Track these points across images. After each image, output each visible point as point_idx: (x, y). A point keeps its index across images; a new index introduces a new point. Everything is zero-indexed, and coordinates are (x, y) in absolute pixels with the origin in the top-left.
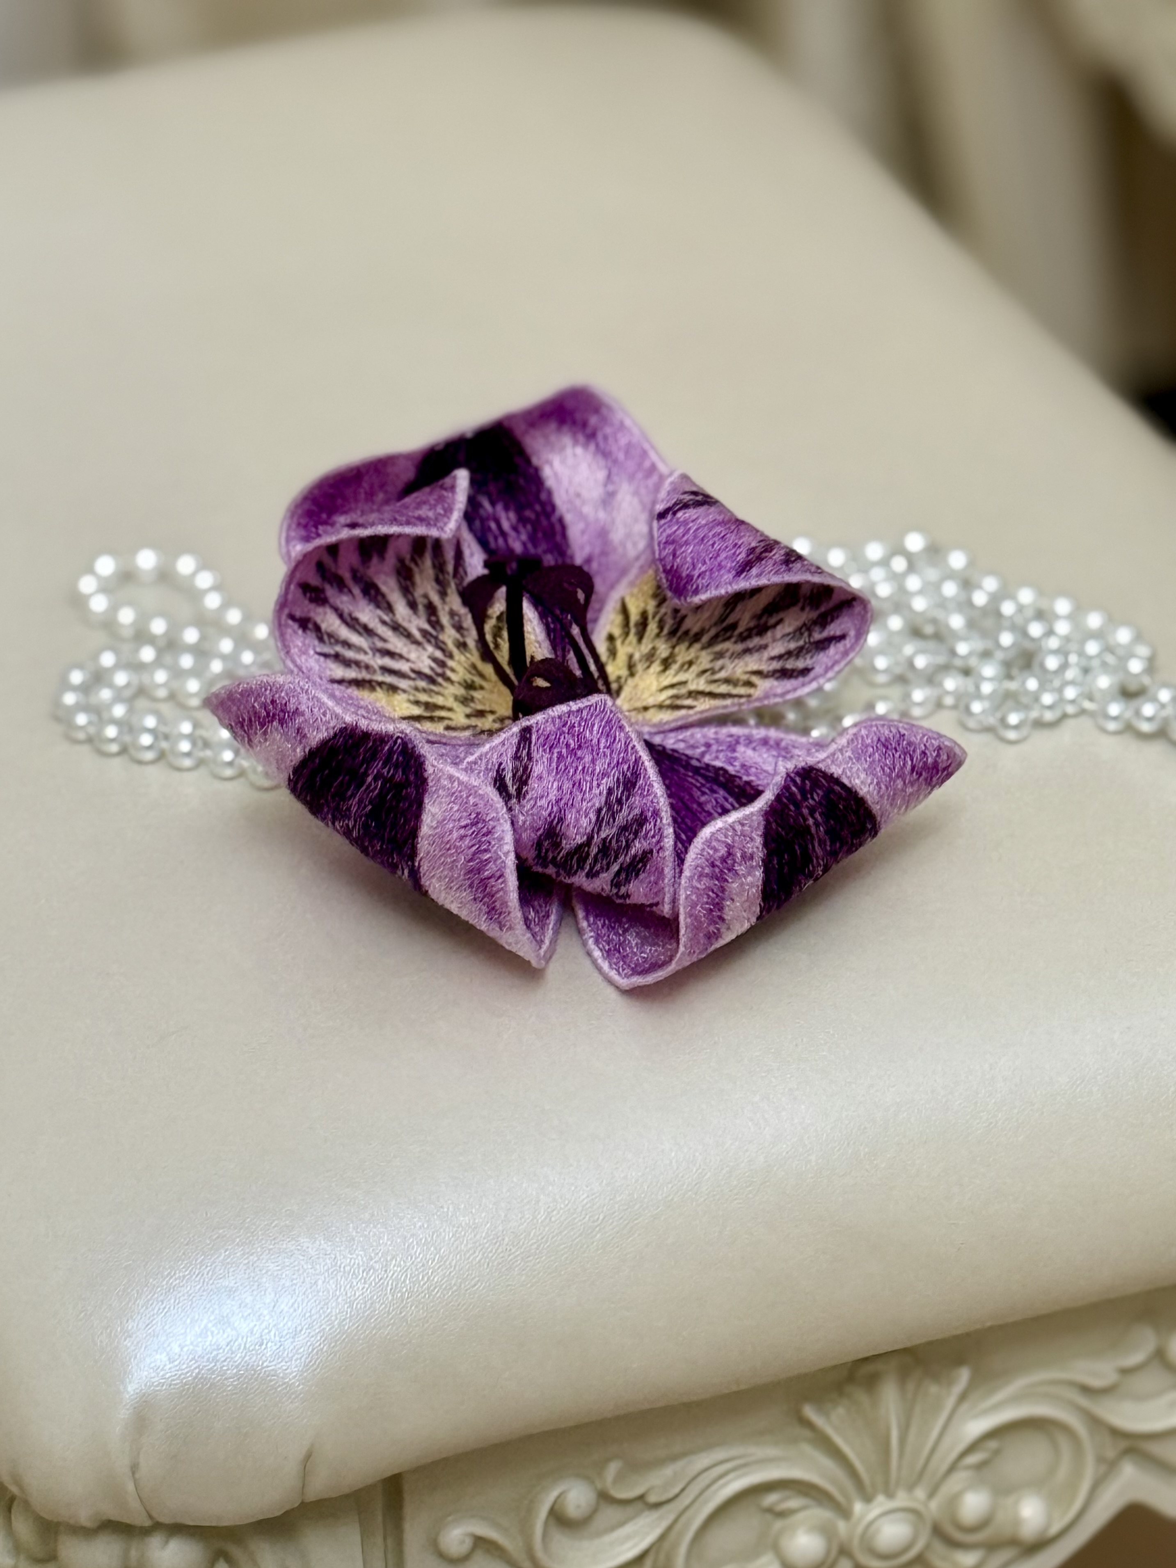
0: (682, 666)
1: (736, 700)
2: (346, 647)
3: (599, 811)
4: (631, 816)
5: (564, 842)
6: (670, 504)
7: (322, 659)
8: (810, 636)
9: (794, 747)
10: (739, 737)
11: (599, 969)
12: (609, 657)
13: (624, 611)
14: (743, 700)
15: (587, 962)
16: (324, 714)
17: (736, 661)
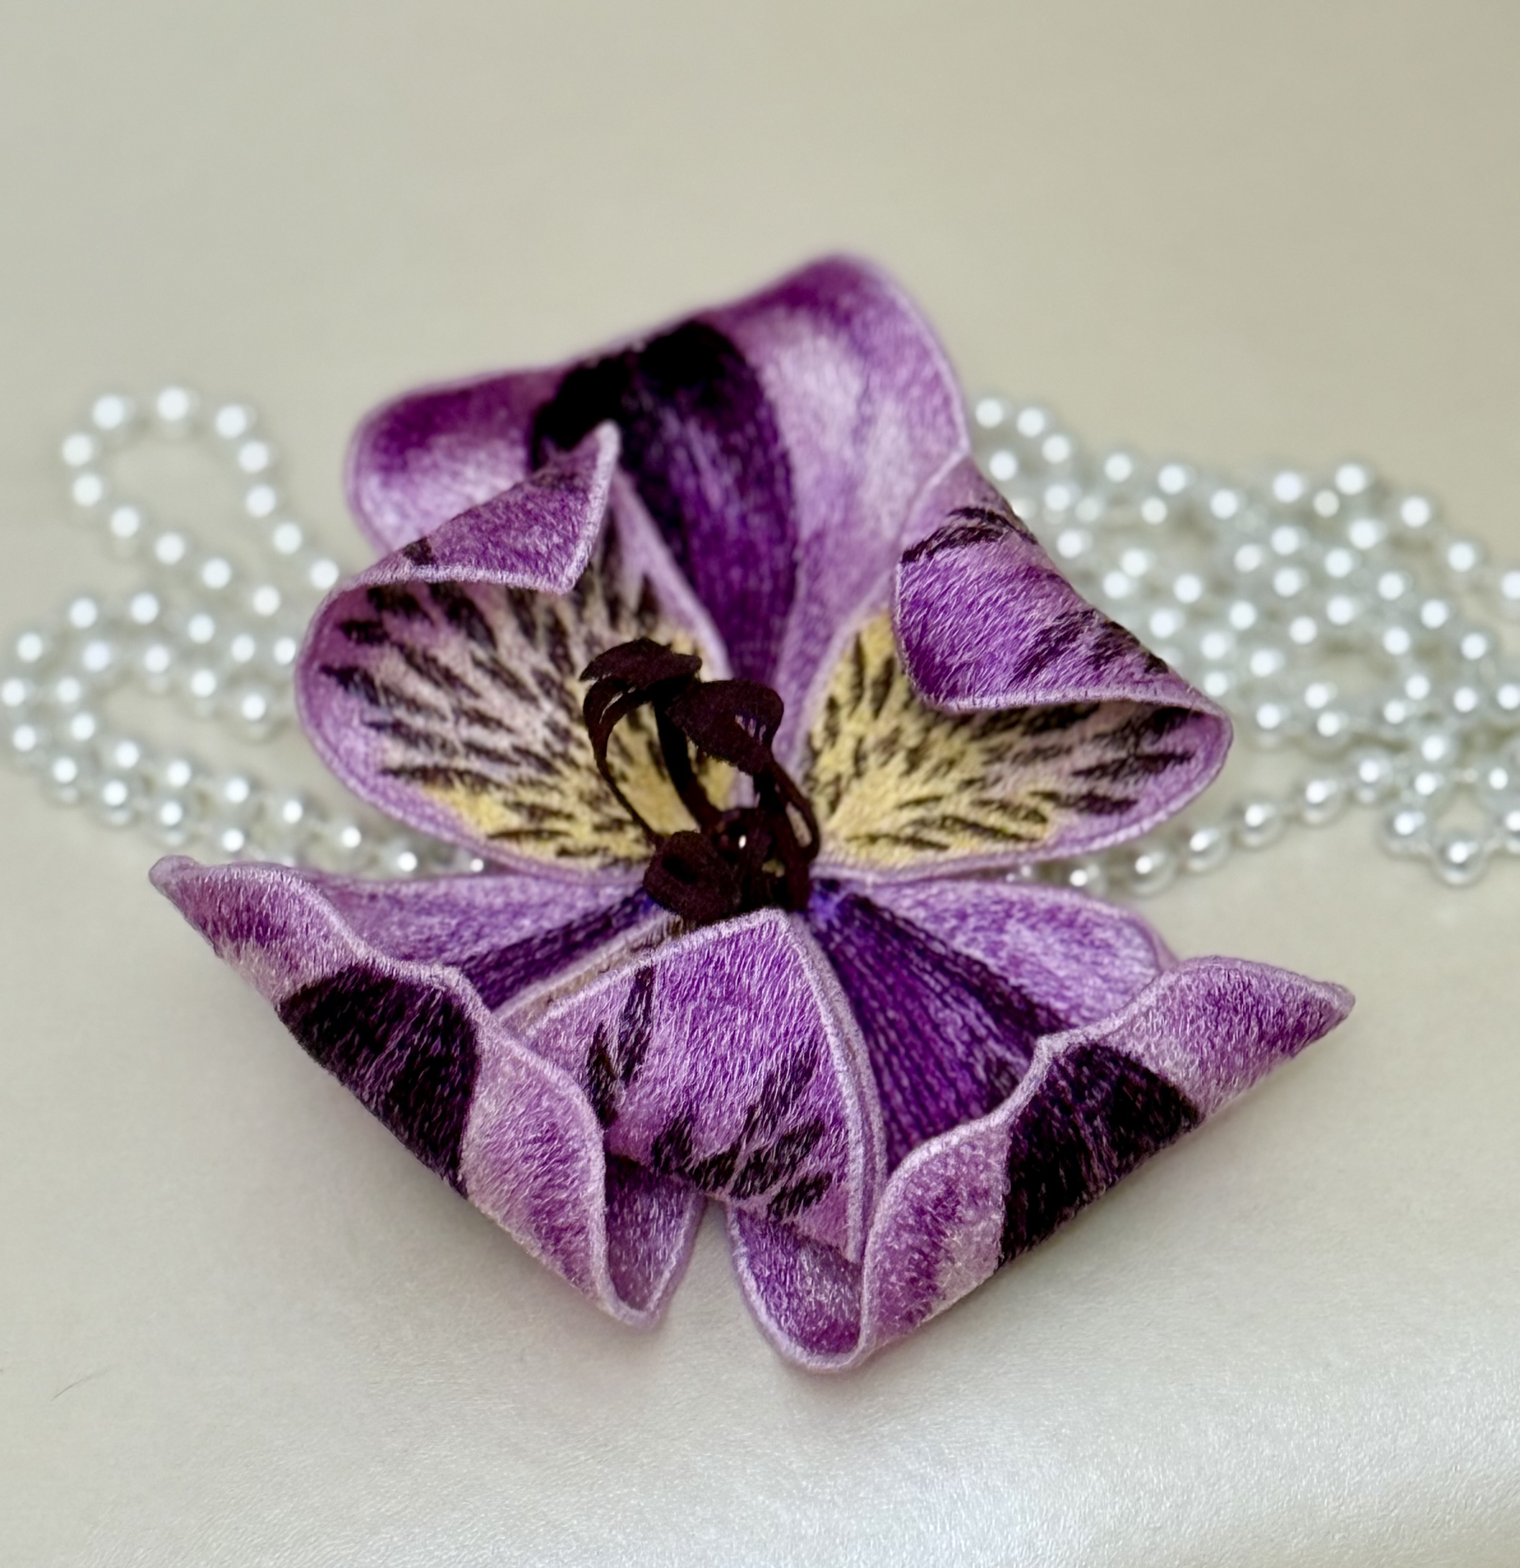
0: (936, 769)
1: (1011, 846)
2: (413, 708)
3: (751, 1110)
4: (801, 1121)
5: (694, 1151)
6: (925, 536)
7: (372, 733)
8: (1137, 745)
9: (1098, 925)
10: (1012, 904)
11: (752, 1310)
12: (825, 741)
13: (859, 658)
14: (1022, 846)
15: (736, 1294)
16: (326, 937)
17: (1021, 770)
